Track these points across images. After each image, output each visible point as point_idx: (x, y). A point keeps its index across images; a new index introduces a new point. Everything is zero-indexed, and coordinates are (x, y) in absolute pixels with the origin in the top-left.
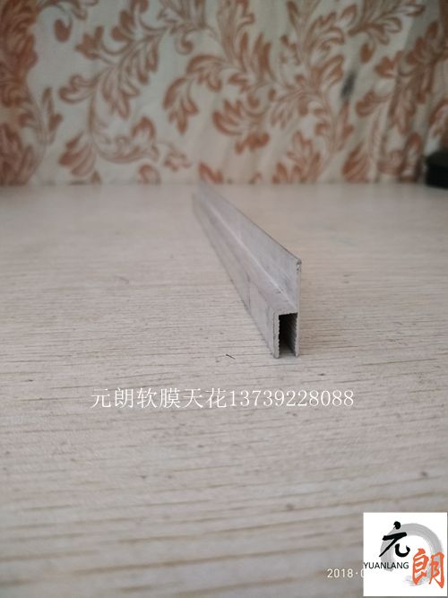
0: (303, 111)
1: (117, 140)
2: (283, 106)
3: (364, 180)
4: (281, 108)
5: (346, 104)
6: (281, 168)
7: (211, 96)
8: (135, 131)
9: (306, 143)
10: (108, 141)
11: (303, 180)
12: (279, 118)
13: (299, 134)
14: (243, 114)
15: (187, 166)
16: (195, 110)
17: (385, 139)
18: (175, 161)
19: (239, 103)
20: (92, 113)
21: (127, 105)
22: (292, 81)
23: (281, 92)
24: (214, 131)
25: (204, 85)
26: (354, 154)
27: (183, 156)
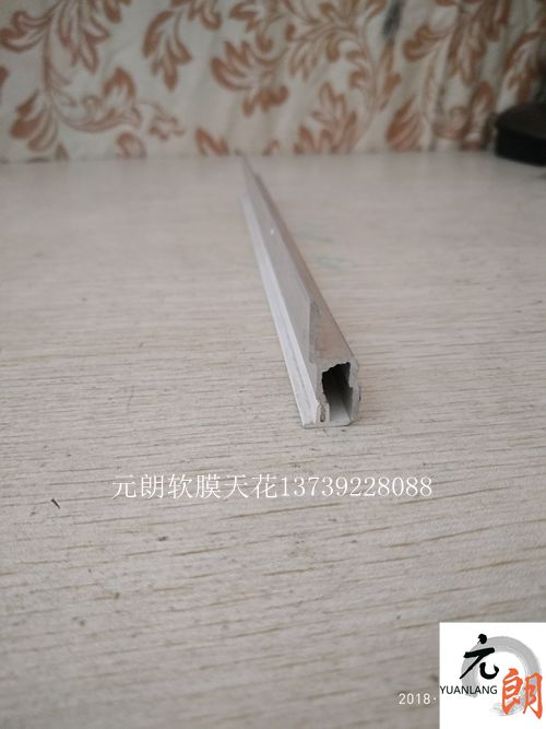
0: (333, 56)
1: (84, 101)
2: (306, 47)
3: (415, 148)
4: (301, 53)
5: (390, 44)
6: (304, 133)
7: (209, 34)
8: (107, 89)
9: (336, 99)
10: (73, 104)
11: (334, 150)
12: (302, 66)
13: (327, 87)
14: (252, 61)
15: (179, 133)
16: (186, 57)
17: (442, 91)
18: (165, 127)
19: (245, 45)
20: (47, 64)
21: (94, 52)
22: (316, 13)
23: (302, 29)
24: (212, 83)
25: (197, 19)
26: (400, 113)
27: (174, 121)
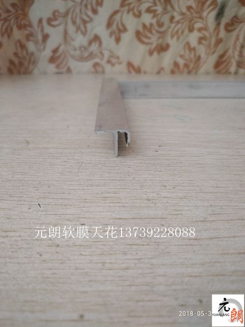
0: (191, 30)
1: (80, 48)
2: (179, 26)
3: (228, 73)
4: (177, 28)
5: (219, 24)
6: (176, 64)
7: (135, 20)
8: (90, 43)
9: (192, 49)
10: (75, 49)
11: (189, 72)
12: (177, 34)
13: (188, 44)
14: (154, 32)
15: (120, 63)
16: (125, 30)
18: (114, 60)
19: (151, 25)
20: (66, 33)
21: (85, 27)
22: (184, 10)
23: (177, 18)
24: (136, 42)
25: (131, 13)
26: (221, 56)
27: (118, 58)
